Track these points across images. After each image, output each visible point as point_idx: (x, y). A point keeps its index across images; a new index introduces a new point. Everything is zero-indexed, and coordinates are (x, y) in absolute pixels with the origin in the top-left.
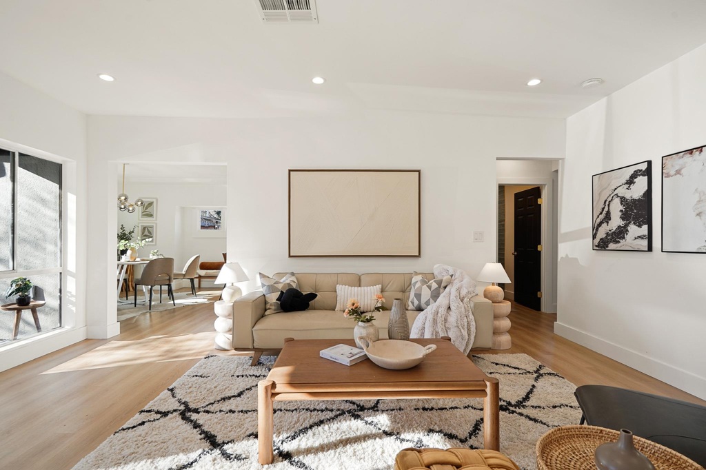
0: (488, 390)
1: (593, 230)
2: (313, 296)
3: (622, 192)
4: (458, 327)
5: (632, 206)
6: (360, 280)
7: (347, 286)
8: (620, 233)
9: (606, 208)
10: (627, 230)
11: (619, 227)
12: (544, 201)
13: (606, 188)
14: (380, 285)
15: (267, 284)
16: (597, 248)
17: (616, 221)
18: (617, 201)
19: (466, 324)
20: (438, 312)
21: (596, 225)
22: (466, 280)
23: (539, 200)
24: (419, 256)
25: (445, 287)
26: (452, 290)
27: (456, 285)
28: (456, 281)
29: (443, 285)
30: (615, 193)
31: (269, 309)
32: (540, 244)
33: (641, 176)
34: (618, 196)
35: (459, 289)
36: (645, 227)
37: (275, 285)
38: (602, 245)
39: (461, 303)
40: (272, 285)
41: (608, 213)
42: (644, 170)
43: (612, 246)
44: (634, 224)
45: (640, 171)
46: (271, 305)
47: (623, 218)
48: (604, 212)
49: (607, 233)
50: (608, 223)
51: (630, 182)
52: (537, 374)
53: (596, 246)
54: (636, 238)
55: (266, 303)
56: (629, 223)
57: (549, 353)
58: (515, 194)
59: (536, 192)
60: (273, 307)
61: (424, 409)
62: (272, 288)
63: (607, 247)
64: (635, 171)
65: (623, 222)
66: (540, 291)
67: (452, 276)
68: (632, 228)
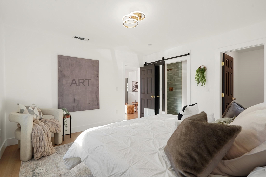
3: (135, 84)
8: (135, 90)
18: (135, 85)
21: (133, 88)
38: (133, 91)
51: (136, 83)
68: (136, 89)
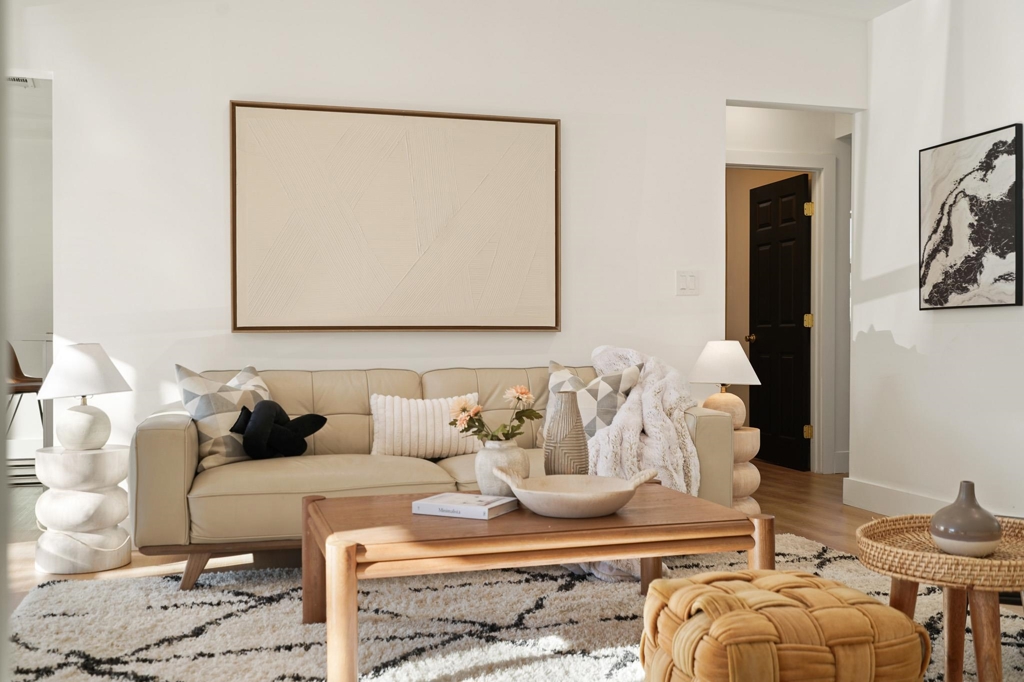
0: (757, 535)
1: (920, 267)
2: (316, 422)
3: (973, 186)
4: (666, 468)
5: (990, 216)
6: (421, 384)
7: (397, 398)
8: (967, 273)
9: (945, 218)
10: (981, 265)
11: (968, 259)
12: (818, 209)
13: (943, 179)
14: (476, 394)
15: (201, 393)
16: (927, 306)
17: (963, 247)
18: (964, 204)
19: (681, 462)
20: (622, 439)
21: (926, 256)
22: (672, 374)
23: (806, 205)
24: (557, 327)
25: (627, 393)
26: (645, 397)
27: (652, 384)
28: (649, 378)
29: (623, 387)
30: (960, 188)
31: (211, 453)
32: (809, 311)
33: (1005, 155)
34: (966, 195)
35: (660, 393)
36: (1012, 257)
37: (222, 394)
38: (937, 300)
39: (668, 421)
40: (214, 395)
41: (948, 228)
42: (1010, 141)
43: (955, 299)
44: (994, 251)
45: (1004, 143)
46: (216, 443)
47: (974, 240)
48: (941, 229)
49: (946, 273)
50: (947, 250)
51: (987, 166)
52: (819, 560)
53: (926, 301)
54: (996, 280)
55: (201, 438)
56: (985, 250)
57: (837, 533)
58: (753, 192)
59: (799, 186)
60: (223, 449)
61: (619, 618)
62: (214, 403)
63: (946, 301)
64: (995, 144)
65: (974, 249)
66: (808, 423)
67: (641, 367)
68: (990, 259)
